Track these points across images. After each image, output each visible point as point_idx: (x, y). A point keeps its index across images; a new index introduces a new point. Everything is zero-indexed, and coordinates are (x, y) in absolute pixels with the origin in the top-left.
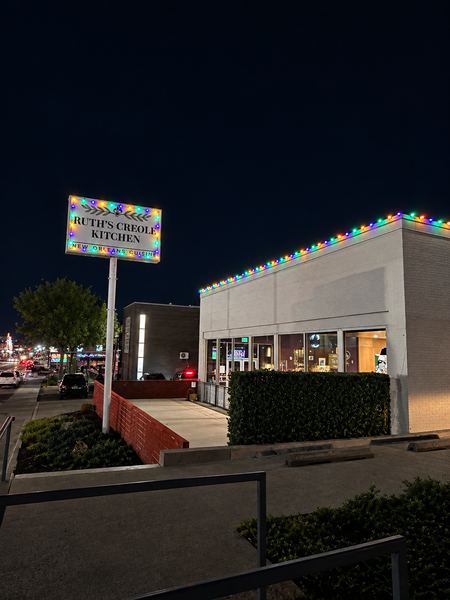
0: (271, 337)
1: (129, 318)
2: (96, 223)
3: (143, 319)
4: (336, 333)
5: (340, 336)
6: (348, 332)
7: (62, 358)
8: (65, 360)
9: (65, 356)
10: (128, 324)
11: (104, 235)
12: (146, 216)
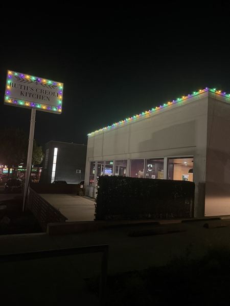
0: (126, 161)
1: (48, 150)
2: (23, 87)
3: (56, 150)
4: (163, 159)
5: (165, 161)
6: (170, 158)
7: (9, 171)
8: (11, 172)
9: (11, 169)
10: (47, 153)
11: (28, 95)
12: (54, 86)
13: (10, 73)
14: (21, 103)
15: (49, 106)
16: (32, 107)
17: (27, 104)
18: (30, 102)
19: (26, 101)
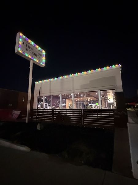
4: (98, 91)
11: (30, 51)
12: (41, 52)
13: (21, 34)
14: (27, 55)
15: (39, 61)
16: (32, 60)
17: (30, 57)
18: (31, 56)
19: (29, 55)
